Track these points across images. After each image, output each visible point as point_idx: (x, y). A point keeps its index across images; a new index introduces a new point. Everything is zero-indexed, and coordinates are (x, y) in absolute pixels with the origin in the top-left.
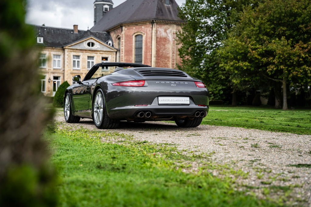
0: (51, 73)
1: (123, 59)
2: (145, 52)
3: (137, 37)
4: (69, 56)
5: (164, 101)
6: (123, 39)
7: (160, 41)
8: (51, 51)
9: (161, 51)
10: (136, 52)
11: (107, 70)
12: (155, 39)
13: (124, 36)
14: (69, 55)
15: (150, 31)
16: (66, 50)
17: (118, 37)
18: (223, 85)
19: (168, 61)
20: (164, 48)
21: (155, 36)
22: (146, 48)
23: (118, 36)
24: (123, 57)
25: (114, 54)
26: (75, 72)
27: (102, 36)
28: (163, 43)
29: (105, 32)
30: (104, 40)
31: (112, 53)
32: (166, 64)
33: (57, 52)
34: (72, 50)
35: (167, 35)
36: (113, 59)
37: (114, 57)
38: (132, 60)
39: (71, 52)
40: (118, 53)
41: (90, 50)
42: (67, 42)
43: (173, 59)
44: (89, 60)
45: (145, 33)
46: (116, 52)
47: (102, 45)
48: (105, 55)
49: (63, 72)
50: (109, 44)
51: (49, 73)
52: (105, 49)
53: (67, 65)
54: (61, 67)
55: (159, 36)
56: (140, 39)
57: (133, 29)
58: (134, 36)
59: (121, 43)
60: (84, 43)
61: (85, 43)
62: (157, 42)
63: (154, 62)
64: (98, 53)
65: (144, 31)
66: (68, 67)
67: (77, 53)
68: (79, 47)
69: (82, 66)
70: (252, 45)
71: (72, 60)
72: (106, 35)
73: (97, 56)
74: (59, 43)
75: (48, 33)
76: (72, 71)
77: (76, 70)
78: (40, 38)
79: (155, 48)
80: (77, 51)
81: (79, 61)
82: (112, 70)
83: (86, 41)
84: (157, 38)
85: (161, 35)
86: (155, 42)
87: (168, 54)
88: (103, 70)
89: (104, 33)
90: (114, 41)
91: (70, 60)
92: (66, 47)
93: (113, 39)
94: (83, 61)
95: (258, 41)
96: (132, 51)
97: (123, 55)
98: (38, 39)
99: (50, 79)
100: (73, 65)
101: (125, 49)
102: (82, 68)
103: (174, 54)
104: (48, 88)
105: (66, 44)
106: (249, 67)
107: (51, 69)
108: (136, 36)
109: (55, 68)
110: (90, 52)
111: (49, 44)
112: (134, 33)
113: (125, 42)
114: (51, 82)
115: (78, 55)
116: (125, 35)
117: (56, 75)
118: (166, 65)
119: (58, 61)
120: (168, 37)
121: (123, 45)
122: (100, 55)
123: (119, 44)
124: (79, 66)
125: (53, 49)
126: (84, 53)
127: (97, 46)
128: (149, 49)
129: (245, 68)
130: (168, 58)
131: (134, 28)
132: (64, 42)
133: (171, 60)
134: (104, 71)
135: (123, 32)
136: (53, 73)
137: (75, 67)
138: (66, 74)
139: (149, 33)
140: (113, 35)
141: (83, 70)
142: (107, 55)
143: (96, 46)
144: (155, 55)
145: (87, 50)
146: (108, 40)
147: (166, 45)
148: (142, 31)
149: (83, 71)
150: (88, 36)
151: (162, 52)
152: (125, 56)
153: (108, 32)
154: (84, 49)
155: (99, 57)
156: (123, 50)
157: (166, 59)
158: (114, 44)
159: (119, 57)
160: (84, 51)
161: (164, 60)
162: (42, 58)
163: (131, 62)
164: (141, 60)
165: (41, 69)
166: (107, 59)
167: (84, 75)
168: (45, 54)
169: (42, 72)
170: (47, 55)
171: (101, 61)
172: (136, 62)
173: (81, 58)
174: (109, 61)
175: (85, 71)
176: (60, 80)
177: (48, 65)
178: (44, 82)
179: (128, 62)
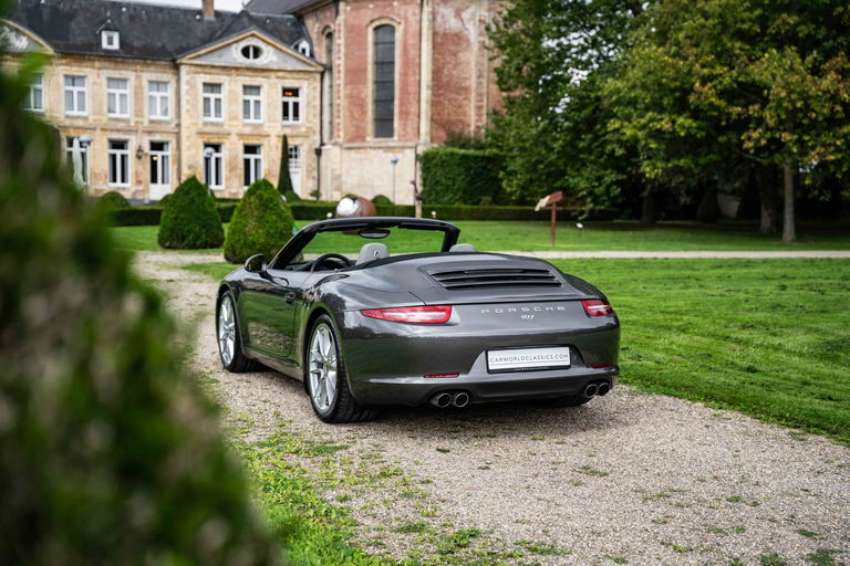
0: (144, 132)
1: (342, 95)
2: (401, 74)
3: (380, 32)
4: (192, 86)
5: (503, 362)
6: (339, 38)
7: (442, 44)
8: (142, 71)
9: (446, 72)
10: (377, 73)
11: (296, 122)
12: (431, 38)
13: (342, 28)
14: (193, 82)
15: (414, 14)
16: (184, 70)
17: (327, 32)
18: (620, 170)
19: (466, 99)
20: (453, 62)
21: (429, 29)
22: (406, 64)
23: (327, 27)
24: (341, 88)
25: (315, 79)
26: (209, 129)
27: (283, 27)
28: (453, 48)
29: (291, 16)
30: (287, 38)
31: (312, 75)
32: (460, 106)
33: (159, 75)
34: (199, 70)
35: (464, 25)
36: (312, 92)
37: (315, 88)
38: (367, 96)
39: (197, 73)
40: (327, 77)
41: (248, 69)
42: (185, 45)
43: (480, 95)
44: (247, 97)
45: (403, 21)
46: (322, 74)
47: (282, 56)
48: (291, 83)
49: (176, 130)
50: (300, 50)
51: (136, 131)
52: (292, 65)
53: (188, 111)
54: (171, 115)
55: (440, 30)
56: (387, 38)
57: (368, 8)
58: (370, 30)
59: (335, 48)
60: (234, 46)
61: (236, 48)
62: (434, 47)
63: (427, 102)
64: (273, 75)
65: (399, 16)
66: (191, 117)
67: (213, 76)
68: (219, 60)
69: (229, 114)
70: (703, 66)
71: (201, 94)
72: (294, 24)
73: (270, 85)
74: (163, 47)
75: (132, 18)
76: (200, 126)
77: (212, 124)
78: (110, 33)
79: (430, 65)
80: (213, 71)
81: (220, 100)
82: (311, 122)
83: (237, 41)
84: (435, 34)
85: (447, 27)
86: (431, 47)
87: (466, 78)
88: (286, 122)
89: (289, 20)
90: (315, 42)
91: (196, 95)
92: (184, 61)
93: (314, 36)
94: (232, 100)
95: (719, 56)
96: (365, 70)
97: (342, 82)
98: (105, 35)
99: (140, 150)
100: (205, 111)
101: (346, 65)
102: (230, 120)
103: (482, 80)
104: (136, 173)
105: (184, 51)
106: (693, 131)
107: (142, 123)
108: (376, 29)
109: (153, 117)
110: (250, 74)
111: (136, 52)
112: (372, 21)
113: (347, 46)
114: (143, 158)
115: (218, 81)
116: (345, 25)
117: (157, 138)
118: (460, 110)
119: (162, 98)
120: (466, 32)
121: (342, 55)
122: (277, 81)
123: (329, 51)
124: (220, 112)
125: (148, 65)
126: (234, 78)
127: (269, 57)
128: (413, 65)
129: (682, 134)
130: (467, 89)
131: (371, 6)
132: (177, 47)
133: (473, 96)
134: (287, 126)
135: (341, 17)
136: (150, 133)
137: (210, 116)
138: (184, 134)
139: (413, 20)
140: (313, 26)
141: (232, 123)
142: (297, 82)
143: (266, 58)
144: (430, 84)
145: (242, 68)
146: (298, 38)
147: (461, 55)
148: (394, 14)
149: (230, 126)
150: (244, 28)
151: (450, 75)
152: (346, 84)
153: (300, 17)
154: (234, 65)
155: (276, 87)
156: (342, 69)
157: (460, 95)
158: (316, 49)
159: (331, 86)
160: (233, 71)
161: (454, 96)
162: (118, 92)
163: (364, 100)
164: (389, 98)
165: (115, 123)
166: (295, 92)
167: (234, 138)
168: (125, 80)
169: (118, 131)
170: (131, 83)
171: (280, 99)
172: (377, 102)
173: (225, 89)
174: (301, 99)
175: (236, 126)
176: (169, 152)
177: (135, 111)
178: (123, 157)
179: (356, 102)
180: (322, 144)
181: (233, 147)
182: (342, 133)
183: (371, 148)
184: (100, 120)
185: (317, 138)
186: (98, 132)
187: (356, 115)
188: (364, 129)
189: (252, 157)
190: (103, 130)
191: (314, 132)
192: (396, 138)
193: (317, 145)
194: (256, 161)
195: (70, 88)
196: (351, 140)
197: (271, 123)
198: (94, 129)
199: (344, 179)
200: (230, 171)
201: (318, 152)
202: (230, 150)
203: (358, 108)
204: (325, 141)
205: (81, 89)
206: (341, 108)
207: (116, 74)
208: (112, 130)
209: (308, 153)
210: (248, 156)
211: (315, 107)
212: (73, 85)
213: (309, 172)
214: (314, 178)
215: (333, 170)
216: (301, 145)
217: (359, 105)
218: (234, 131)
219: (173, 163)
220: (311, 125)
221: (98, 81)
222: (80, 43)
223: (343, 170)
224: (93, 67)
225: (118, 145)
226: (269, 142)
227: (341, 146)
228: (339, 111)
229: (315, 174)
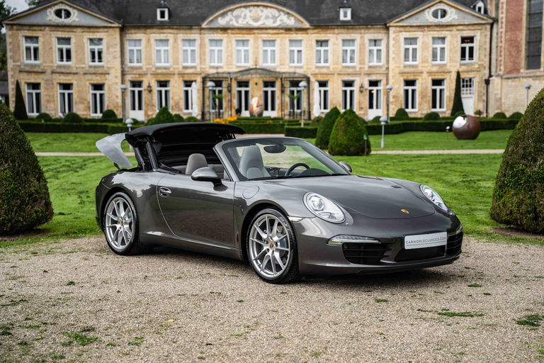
0: (365, 74)
1: (503, 39)
4: (396, 41)
8: (365, 33)
10: (529, 22)
11: (471, 61)
14: (397, 38)
16: (392, 30)
24: (503, 35)
25: (486, 28)
26: (407, 70)
30: (468, 1)
31: (484, 27)
33: (376, 35)
34: (402, 29)
36: (484, 38)
37: (486, 36)
38: (521, 39)
39: (401, 31)
40: (495, 26)
41: (437, 26)
42: (395, 13)
44: (435, 46)
46: (492, 25)
47: (461, 13)
48: (467, 34)
49: (386, 72)
50: (477, 10)
51: (360, 74)
52: (469, 20)
53: (393, 58)
54: (383, 62)
59: (500, 6)
60: (426, 11)
61: (428, 12)
64: (454, 28)
66: (396, 62)
67: (412, 33)
68: (416, 21)
69: (422, 58)
71: (403, 46)
73: (452, 36)
74: (380, 15)
76: (402, 68)
77: (410, 66)
78: (345, 9)
80: (411, 29)
81: (416, 49)
82: (483, 60)
83: (429, 7)
88: (463, 62)
90: (488, 2)
91: (399, 47)
92: (392, 24)
94: (425, 48)
96: (521, 19)
97: (503, 30)
98: (342, 11)
99: (362, 87)
100: (405, 58)
101: (506, 17)
102: (422, 63)
104: (359, 103)
105: (392, 17)
107: (364, 68)
109: (371, 64)
110: (438, 29)
111: (361, 21)
113: (508, 3)
114: (364, 92)
115: (415, 36)
117: (374, 78)
119: (378, 50)
121: (504, 11)
122: (458, 32)
123: (497, 8)
124: (416, 58)
125: (368, 28)
126: (426, 33)
127: (452, 16)
132: (389, 14)
134: (464, 65)
136: (369, 74)
137: (409, 61)
138: (391, 74)
141: (424, 65)
142: (473, 32)
143: (450, 17)
145: (432, 26)
149: (422, 67)
152: (506, 31)
154: (426, 24)
155: (456, 37)
156: (504, 20)
158: (489, 7)
159: (497, 34)
160: (426, 28)
162: (349, 48)
163: (519, 43)
164: (538, 39)
165: (347, 69)
166: (471, 40)
167: (425, 75)
168: (353, 41)
169: (349, 74)
170: (357, 43)
171: (459, 45)
172: (528, 43)
173: (420, 41)
174: (476, 45)
175: (427, 67)
176: (381, 87)
177: (360, 60)
178: (352, 92)
179: (514, 44)
180: (490, 76)
181: (424, 81)
182: (502, 68)
183: (523, 77)
184: (337, 68)
185: (487, 72)
186: (336, 76)
187: (514, 54)
188: (519, 64)
189: (438, 88)
190: (339, 74)
191: (485, 67)
192: (542, 69)
193: (486, 77)
194: (441, 90)
195: (319, 48)
196: (509, 72)
197: (452, 63)
198: (333, 74)
199: (503, 101)
200: (422, 98)
201: (487, 82)
202: (422, 84)
203: (515, 49)
204: (493, 73)
205: (326, 48)
206: (502, 49)
207: (348, 37)
208: (344, 74)
209: (479, 83)
210: (435, 87)
211: (485, 49)
212: (321, 46)
213: (479, 96)
214: (484, 101)
215: (496, 95)
216: (474, 77)
217: (516, 46)
218: (425, 70)
219: (384, 94)
220: (482, 63)
221: (337, 42)
222: (326, 18)
223: (503, 94)
224: (334, 33)
225: (349, 84)
226: (450, 76)
227: (502, 77)
228: (501, 51)
229: (485, 98)
